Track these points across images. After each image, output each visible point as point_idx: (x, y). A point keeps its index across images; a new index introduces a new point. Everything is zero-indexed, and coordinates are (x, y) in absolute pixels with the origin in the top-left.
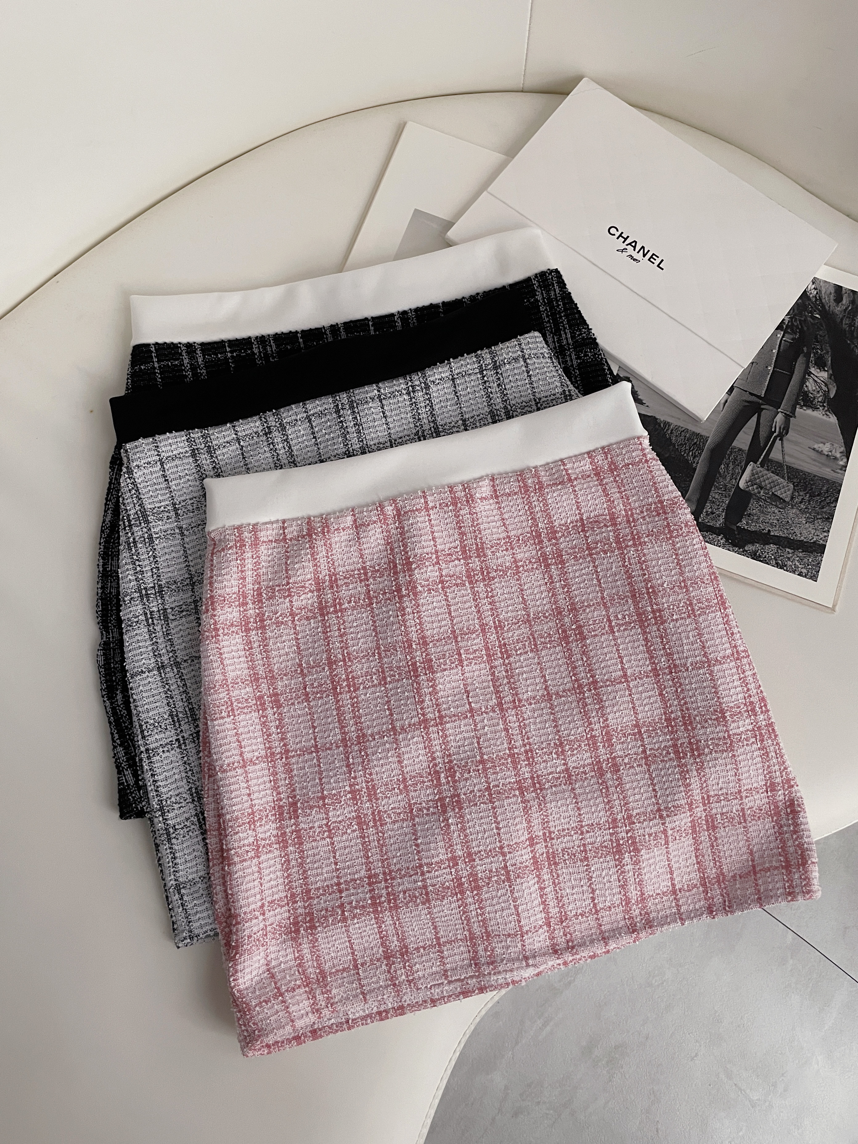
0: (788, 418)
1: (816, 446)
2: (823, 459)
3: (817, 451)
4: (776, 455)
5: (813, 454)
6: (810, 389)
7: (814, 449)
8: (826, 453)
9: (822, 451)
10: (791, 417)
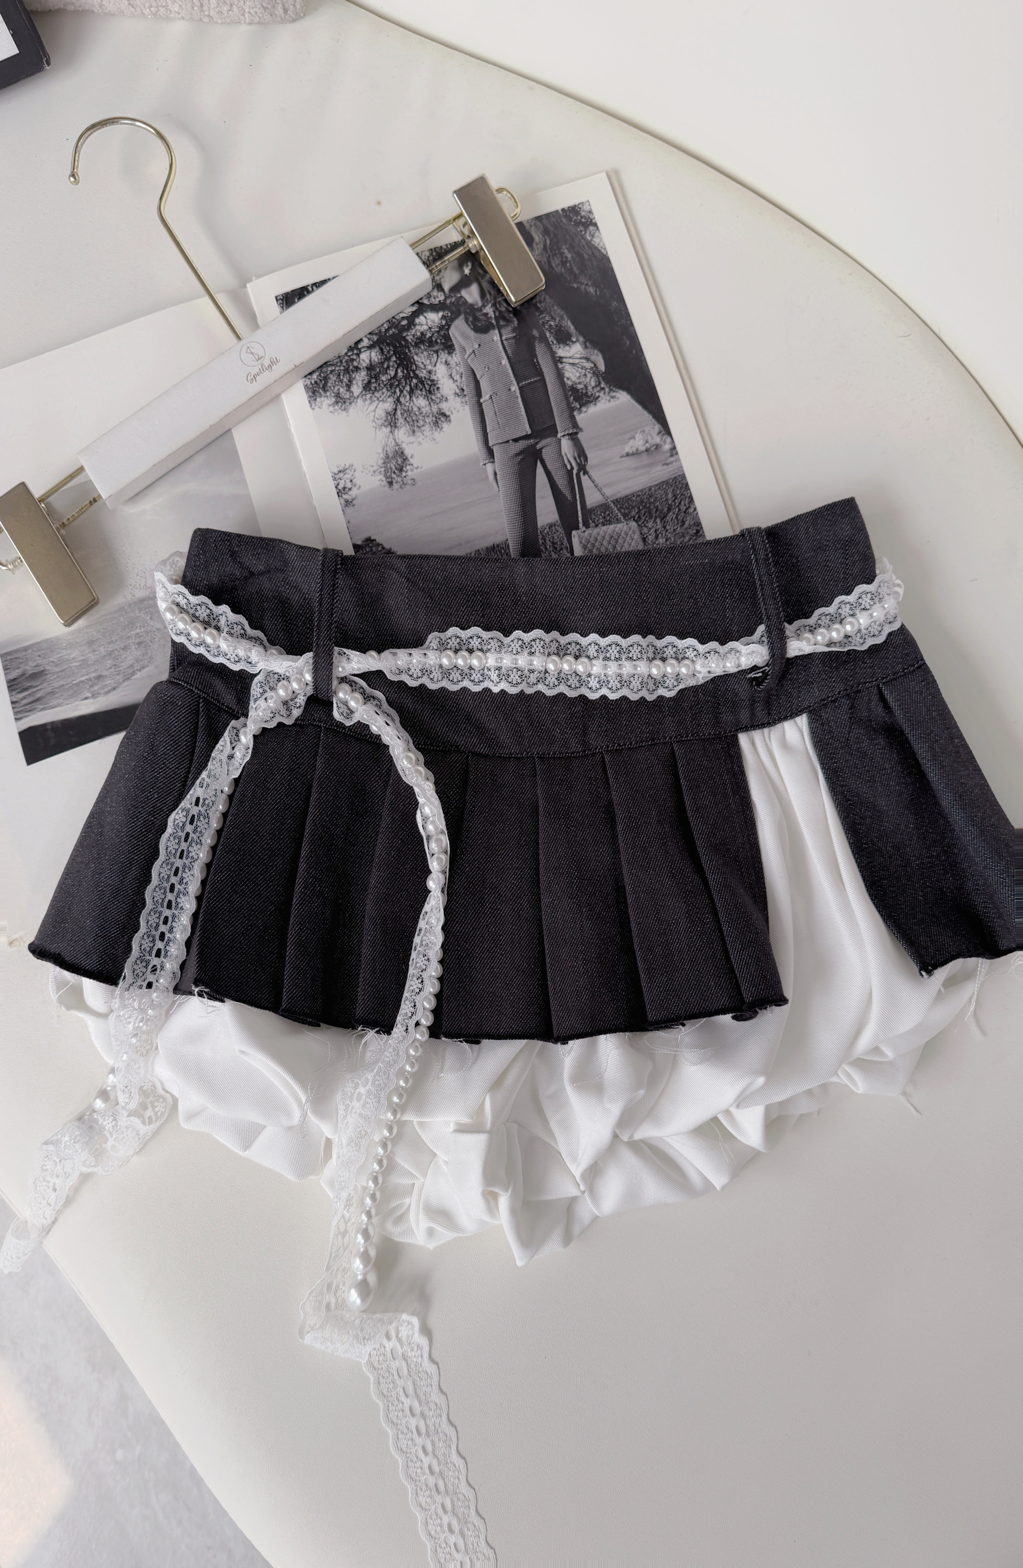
0: (573, 437)
1: (628, 449)
2: (645, 459)
3: (633, 454)
4: (593, 498)
5: (630, 462)
6: (574, 378)
7: (628, 455)
8: (644, 448)
9: (637, 450)
10: (576, 433)
